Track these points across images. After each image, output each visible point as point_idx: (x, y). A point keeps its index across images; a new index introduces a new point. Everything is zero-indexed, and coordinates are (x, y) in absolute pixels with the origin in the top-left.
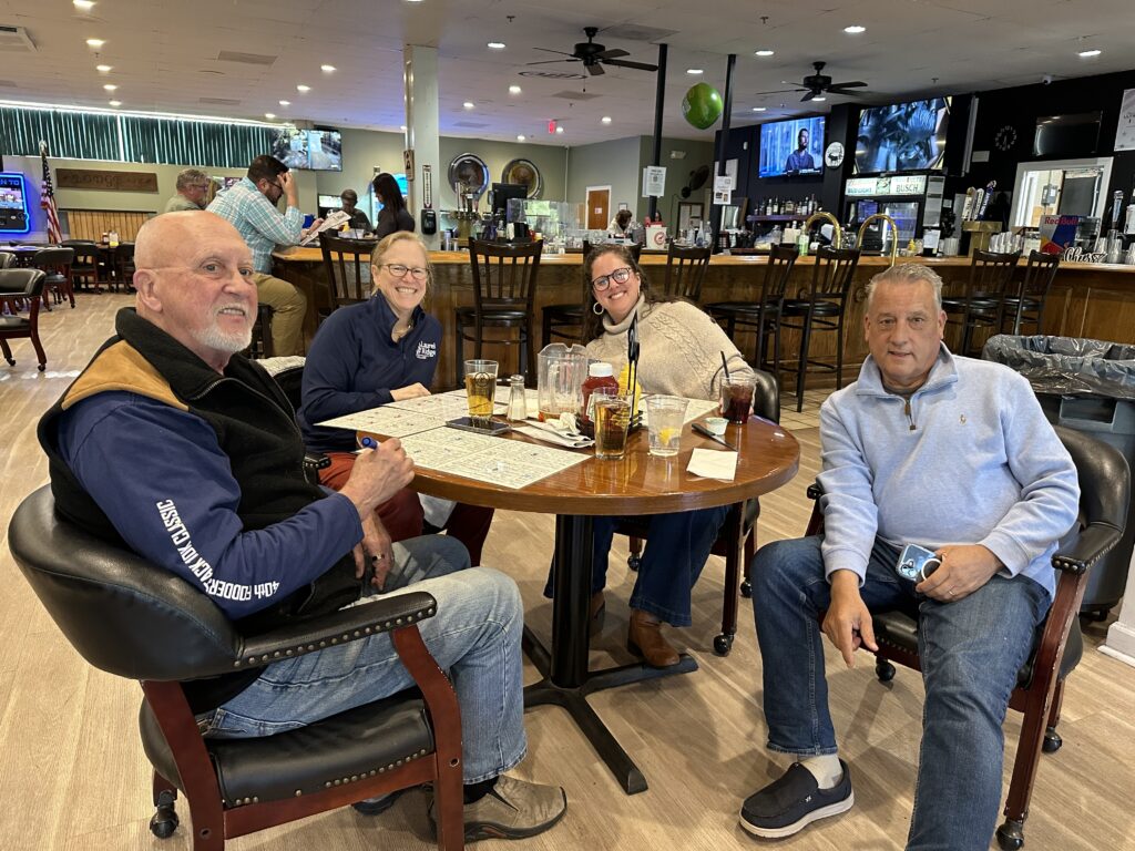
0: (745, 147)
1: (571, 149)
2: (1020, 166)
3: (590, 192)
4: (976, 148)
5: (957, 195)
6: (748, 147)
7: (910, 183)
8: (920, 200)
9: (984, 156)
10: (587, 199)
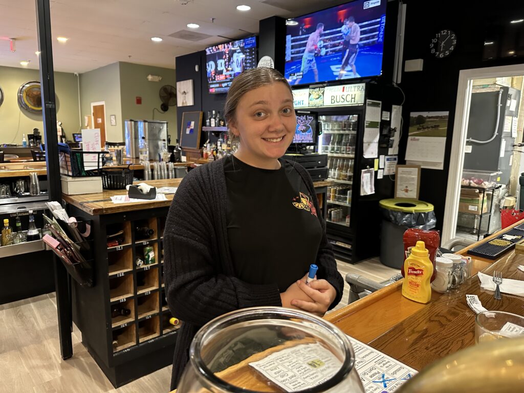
0: (197, 69)
1: (80, 75)
2: (462, 73)
3: (95, 107)
4: (407, 56)
5: (394, 106)
6: (199, 68)
7: (345, 93)
8: (359, 111)
9: (416, 65)
10: (92, 111)
